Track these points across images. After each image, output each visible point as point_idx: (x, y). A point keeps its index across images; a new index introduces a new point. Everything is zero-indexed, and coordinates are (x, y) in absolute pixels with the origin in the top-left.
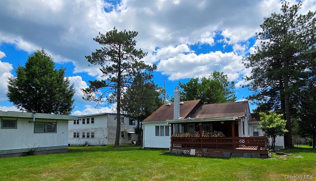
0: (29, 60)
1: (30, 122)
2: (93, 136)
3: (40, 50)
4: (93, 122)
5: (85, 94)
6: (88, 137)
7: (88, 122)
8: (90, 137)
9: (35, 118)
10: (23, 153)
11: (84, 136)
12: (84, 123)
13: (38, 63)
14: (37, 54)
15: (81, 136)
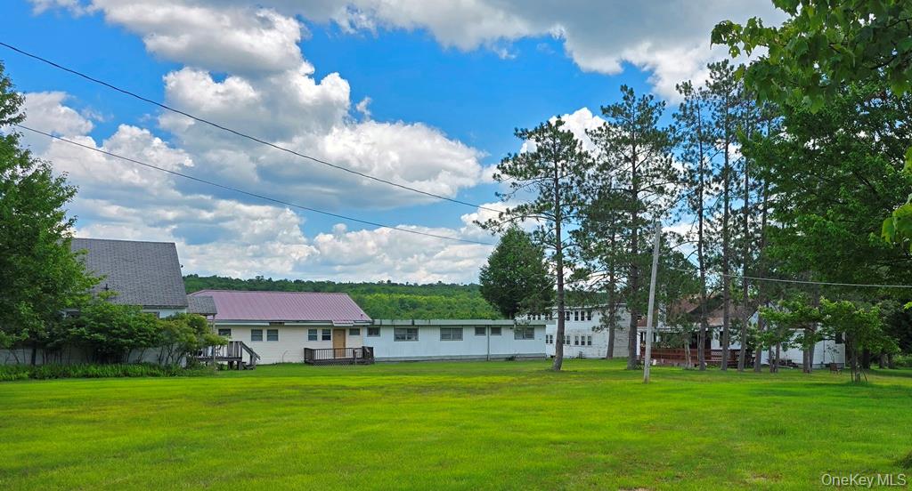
1: (511, 329)
2: (590, 343)
4: (589, 319)
6: (583, 343)
7: (583, 319)
8: (586, 344)
9: (516, 325)
11: (577, 343)
12: (576, 319)
15: (572, 342)
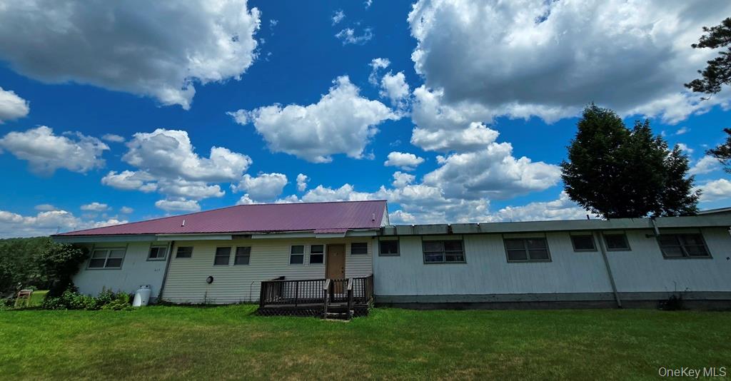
0: (581, 129)
1: (648, 236)
3: (590, 107)
5: (722, 160)
9: (659, 228)
10: (660, 301)
13: (599, 129)
14: (587, 115)
